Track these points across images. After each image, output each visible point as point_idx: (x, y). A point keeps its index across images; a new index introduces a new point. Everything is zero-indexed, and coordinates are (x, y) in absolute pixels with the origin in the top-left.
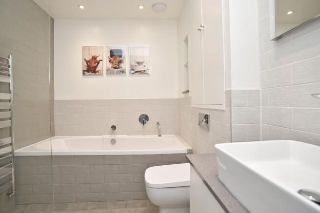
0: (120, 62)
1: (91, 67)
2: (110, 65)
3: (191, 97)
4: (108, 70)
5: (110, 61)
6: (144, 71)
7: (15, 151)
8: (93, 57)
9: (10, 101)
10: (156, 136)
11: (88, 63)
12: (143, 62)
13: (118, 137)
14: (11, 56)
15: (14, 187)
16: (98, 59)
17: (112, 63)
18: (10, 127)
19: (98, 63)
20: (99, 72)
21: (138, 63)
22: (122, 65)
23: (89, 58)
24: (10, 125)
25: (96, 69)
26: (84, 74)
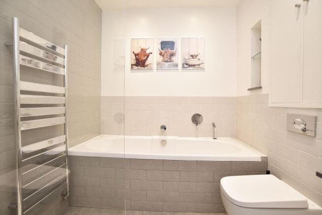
0: (172, 55)
1: (140, 61)
2: (160, 59)
3: (267, 95)
4: (158, 64)
5: (161, 54)
6: (199, 65)
7: (69, 150)
8: (142, 49)
9: (64, 95)
10: (211, 139)
11: (137, 56)
12: (197, 55)
13: (168, 138)
14: (66, 46)
15: (68, 187)
16: (148, 52)
17: (163, 56)
18: (64, 124)
19: (148, 56)
20: (149, 66)
21: (192, 56)
22: (173, 58)
23: (137, 51)
24: (64, 122)
25: (145, 63)
26: (132, 68)
